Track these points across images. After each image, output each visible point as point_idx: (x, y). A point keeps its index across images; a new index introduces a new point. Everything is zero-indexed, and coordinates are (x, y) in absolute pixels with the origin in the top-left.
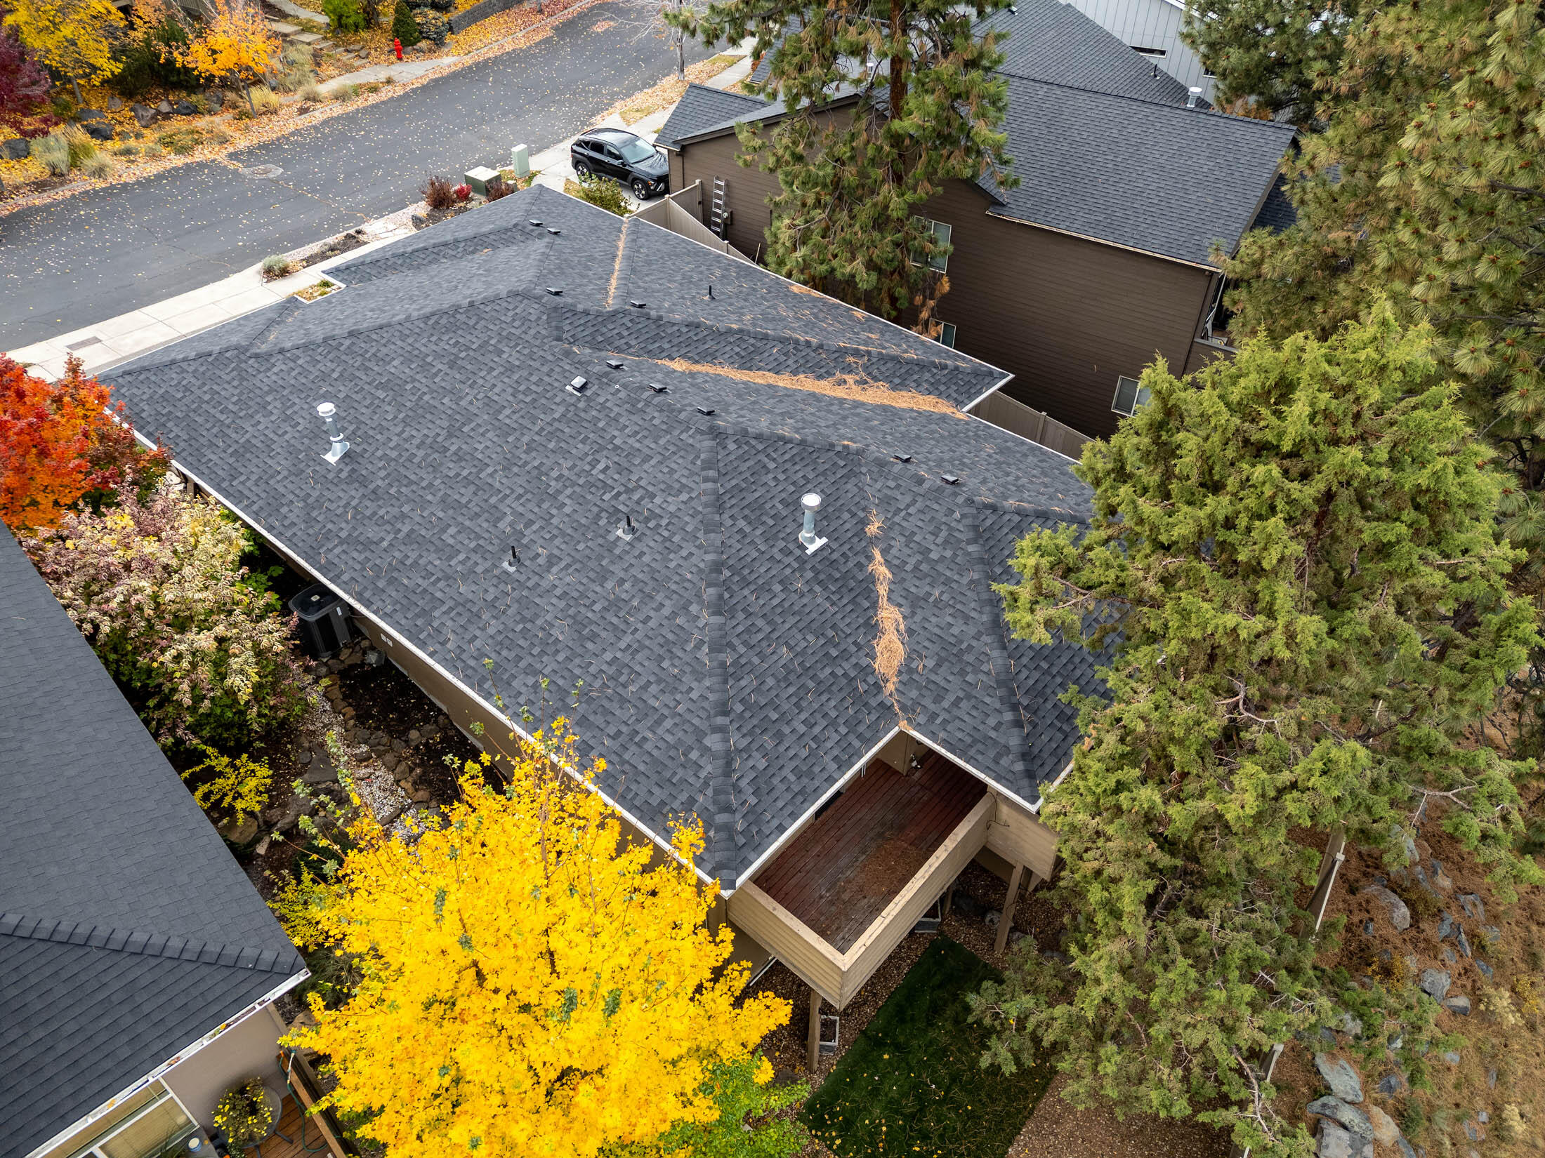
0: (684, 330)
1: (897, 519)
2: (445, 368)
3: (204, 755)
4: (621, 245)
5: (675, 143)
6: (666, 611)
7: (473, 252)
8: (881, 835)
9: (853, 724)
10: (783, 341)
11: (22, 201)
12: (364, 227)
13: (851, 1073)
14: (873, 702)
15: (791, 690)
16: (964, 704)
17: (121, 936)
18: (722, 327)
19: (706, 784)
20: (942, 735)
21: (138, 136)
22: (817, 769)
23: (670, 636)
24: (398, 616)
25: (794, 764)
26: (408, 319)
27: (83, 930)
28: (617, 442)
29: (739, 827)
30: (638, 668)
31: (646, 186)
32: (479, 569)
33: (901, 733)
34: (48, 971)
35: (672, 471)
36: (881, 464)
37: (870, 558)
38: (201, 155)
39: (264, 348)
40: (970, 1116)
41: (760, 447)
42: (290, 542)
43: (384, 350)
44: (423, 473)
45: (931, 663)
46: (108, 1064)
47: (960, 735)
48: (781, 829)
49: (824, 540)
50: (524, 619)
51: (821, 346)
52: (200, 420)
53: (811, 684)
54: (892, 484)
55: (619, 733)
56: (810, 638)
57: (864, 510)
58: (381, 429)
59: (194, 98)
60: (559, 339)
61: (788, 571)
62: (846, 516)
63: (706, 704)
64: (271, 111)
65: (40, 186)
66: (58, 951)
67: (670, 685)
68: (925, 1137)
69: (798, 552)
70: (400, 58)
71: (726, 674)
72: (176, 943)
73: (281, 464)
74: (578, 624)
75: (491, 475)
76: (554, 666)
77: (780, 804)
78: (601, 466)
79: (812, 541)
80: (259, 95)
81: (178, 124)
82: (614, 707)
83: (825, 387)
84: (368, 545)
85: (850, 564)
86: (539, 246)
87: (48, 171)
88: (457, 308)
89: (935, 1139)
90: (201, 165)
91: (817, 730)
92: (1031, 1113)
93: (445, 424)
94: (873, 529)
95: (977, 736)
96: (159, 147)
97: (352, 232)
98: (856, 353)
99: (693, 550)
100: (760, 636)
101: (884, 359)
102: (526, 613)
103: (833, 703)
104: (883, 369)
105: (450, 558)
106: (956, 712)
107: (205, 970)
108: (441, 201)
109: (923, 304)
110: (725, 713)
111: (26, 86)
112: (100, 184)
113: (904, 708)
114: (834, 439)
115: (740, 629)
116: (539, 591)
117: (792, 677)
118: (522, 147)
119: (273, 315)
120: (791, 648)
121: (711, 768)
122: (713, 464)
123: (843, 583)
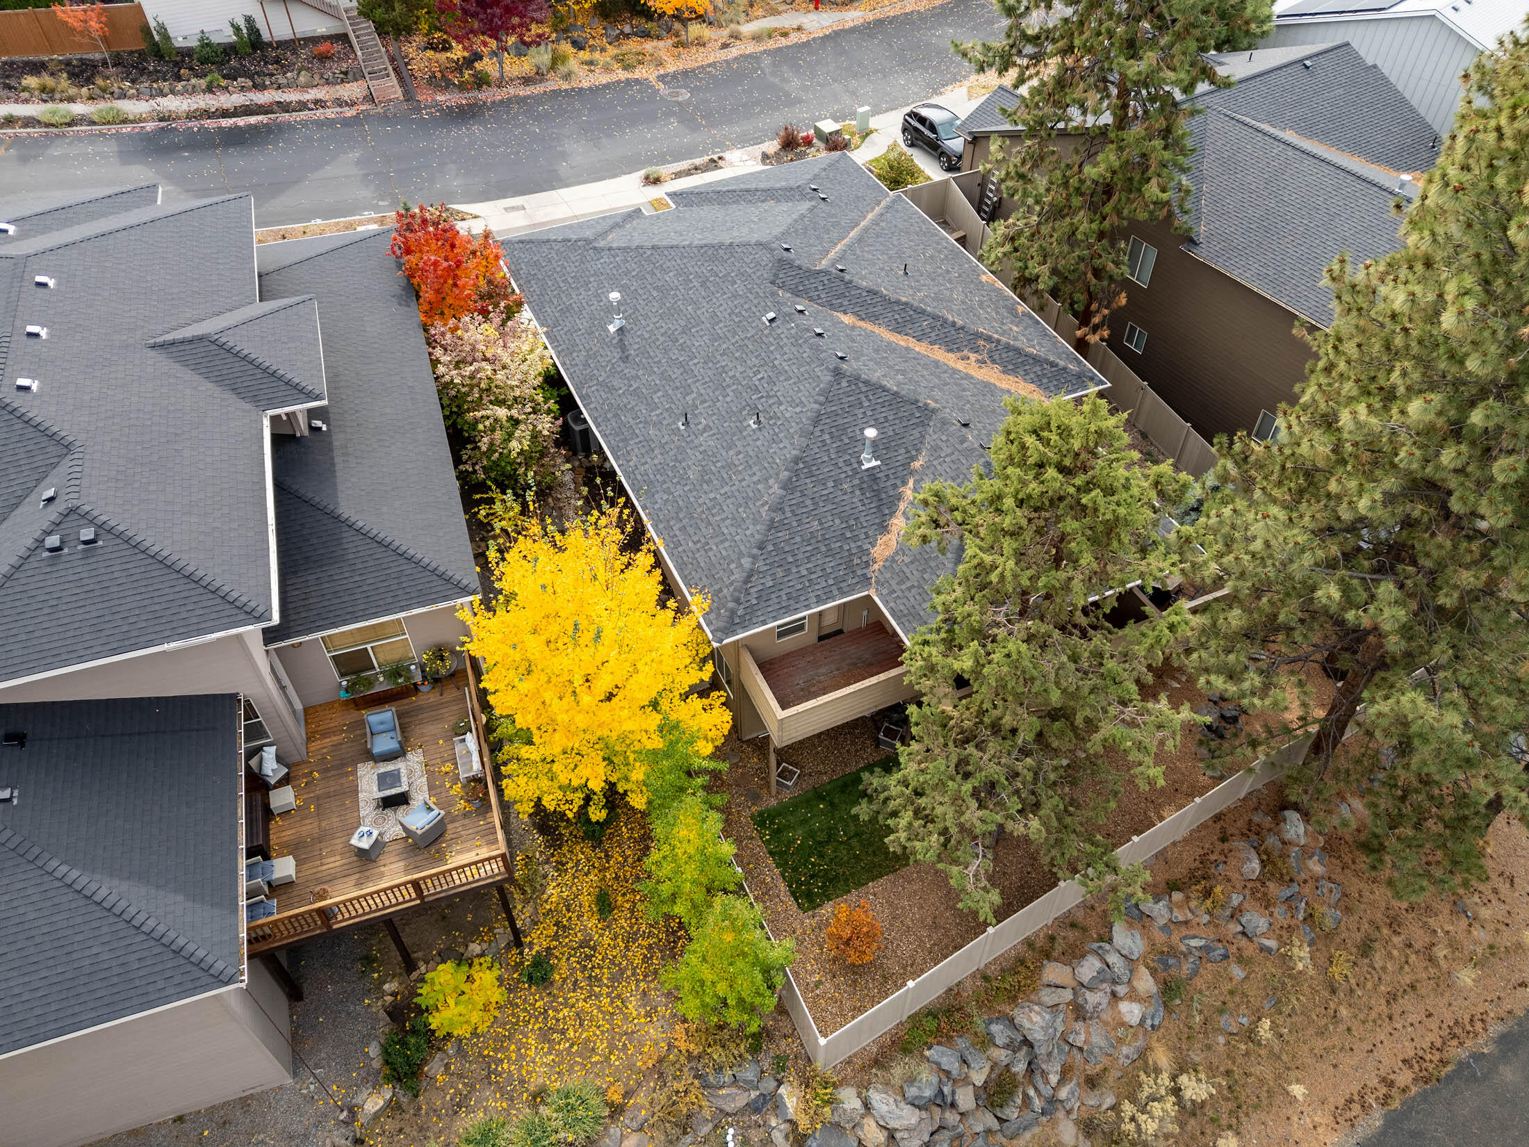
0: (865, 294)
1: (935, 463)
2: (697, 285)
3: (490, 488)
4: (870, 216)
5: (970, 133)
6: (755, 478)
7: (763, 201)
8: (855, 664)
9: (838, 581)
10: (935, 317)
11: (512, 91)
12: (727, 155)
13: (796, 806)
14: (859, 572)
15: (809, 548)
16: (914, 591)
17: (403, 548)
18: (894, 297)
19: (732, 584)
20: (892, 604)
21: (603, 50)
22: (803, 598)
23: (751, 494)
24: (611, 438)
25: (789, 590)
26: (689, 246)
27: (389, 539)
28: (776, 363)
29: (739, 613)
30: (725, 508)
31: (949, 160)
32: (665, 422)
33: (869, 596)
34: (369, 552)
35: (800, 390)
36: (944, 422)
37: (905, 483)
38: (640, 73)
39: (602, 244)
40: (856, 857)
41: (864, 389)
42: (571, 378)
43: (668, 264)
44: (657, 352)
45: (907, 560)
46: (381, 603)
47: (902, 607)
48: (764, 623)
49: (879, 463)
50: (676, 460)
51: (962, 328)
52: (550, 283)
53: (823, 549)
54: (944, 438)
55: (699, 541)
56: (837, 521)
57: (917, 450)
58: (646, 317)
59: (649, 25)
60: (773, 283)
61: (843, 476)
62: (903, 451)
63: (752, 540)
64: (700, 43)
65: (527, 81)
66: (375, 545)
67: (738, 523)
68: (821, 856)
69: (855, 465)
70: (817, 8)
71: (772, 526)
72: (426, 561)
73: (583, 324)
74: (704, 471)
75: (695, 364)
76: (681, 493)
77: (770, 609)
78: (759, 376)
79: (869, 461)
80: (695, 29)
81: (633, 45)
82: (702, 526)
83: (950, 359)
84: (611, 389)
85: (889, 483)
86: (804, 206)
87: (535, 70)
88: (721, 245)
89: (827, 860)
90: (637, 81)
91: (813, 576)
92: (895, 871)
93: (683, 323)
94: (916, 465)
95: (912, 611)
96: (613, 62)
97: (715, 157)
98: (989, 339)
99: (788, 446)
100: (805, 510)
101: (1008, 348)
102: (680, 457)
103: (832, 564)
104: (1004, 355)
105: (652, 410)
106: (907, 593)
107: (435, 578)
108: (790, 143)
109: (1098, 311)
110: (761, 548)
111: (535, 11)
112: (565, 86)
113: (877, 582)
114: (921, 398)
115: (793, 502)
116: (692, 445)
117: (813, 541)
118: (867, 108)
119: (619, 220)
120: (821, 524)
121: (738, 576)
122: (826, 393)
123: (877, 493)
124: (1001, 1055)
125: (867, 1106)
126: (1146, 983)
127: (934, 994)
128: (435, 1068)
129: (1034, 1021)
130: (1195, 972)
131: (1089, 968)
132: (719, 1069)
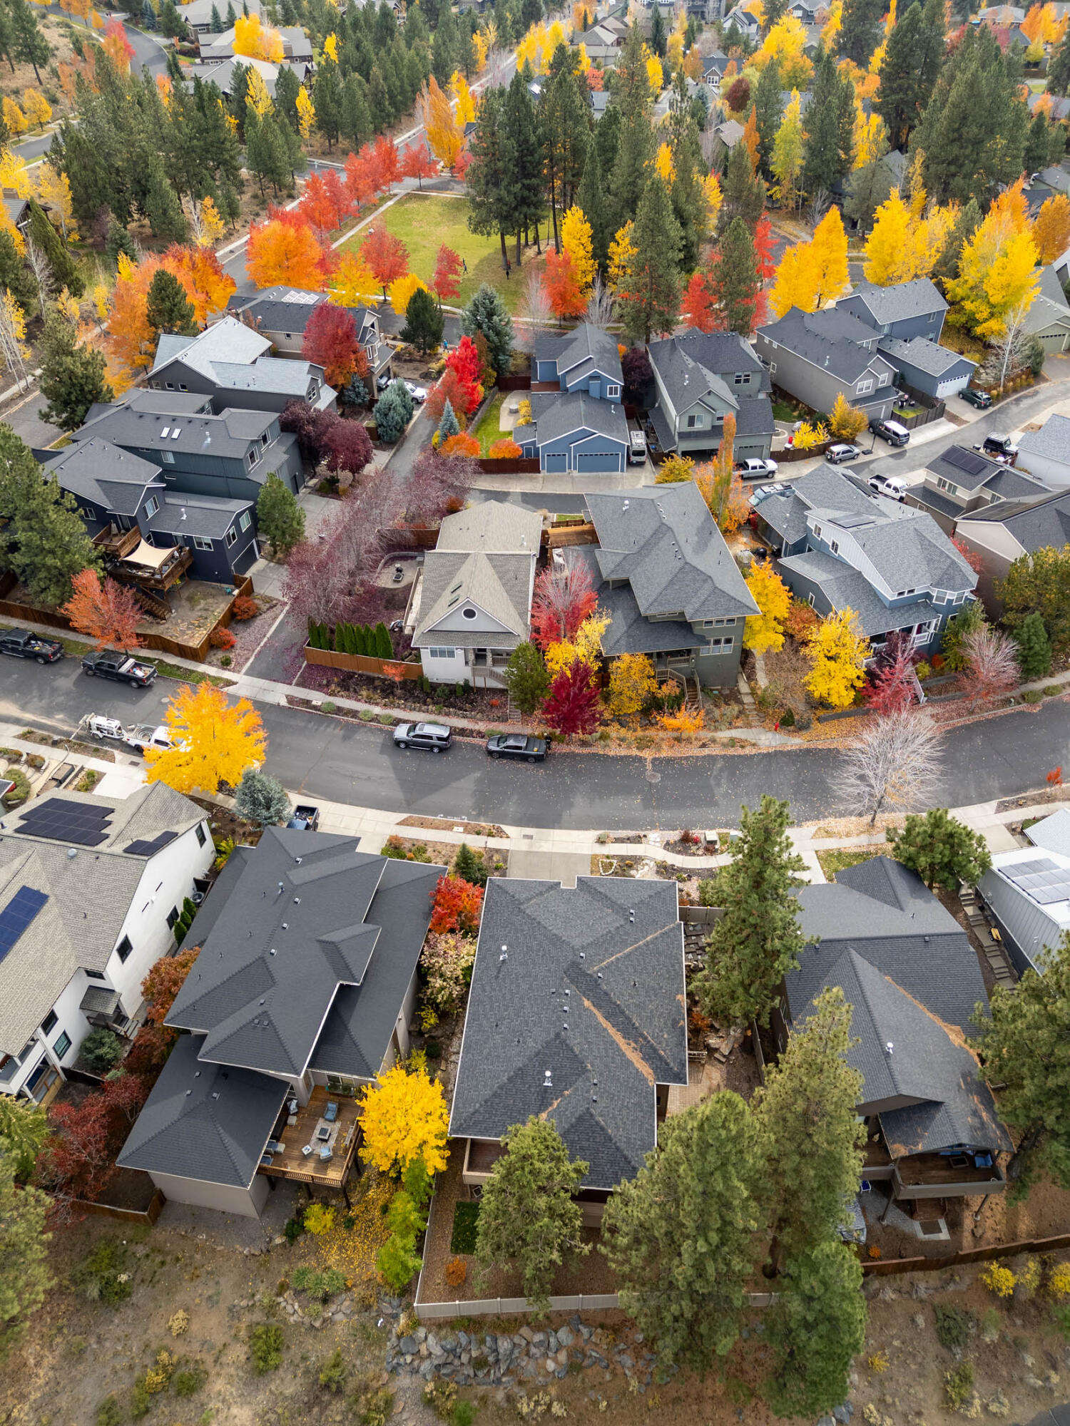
0: (602, 994)
1: (572, 1096)
2: (541, 954)
4: (649, 938)
6: (502, 1069)
12: (650, 834)
15: (504, 1111)
18: (615, 1000)
19: (468, 1112)
21: (635, 731)
23: (497, 1075)
24: (470, 1015)
30: (486, 1076)
32: (491, 1020)
35: (541, 1035)
36: (587, 1079)
37: (557, 1099)
39: (524, 907)
44: (509, 981)
49: (551, 1085)
50: (484, 1041)
51: (636, 1028)
52: (495, 917)
54: (582, 1086)
55: (469, 1085)
56: (521, 1104)
57: (570, 1086)
58: (515, 960)
60: (565, 973)
61: (534, 1084)
62: (564, 1084)
63: (485, 1097)
67: (485, 1086)
69: (541, 1082)
71: (495, 1094)
73: (493, 948)
74: (489, 1054)
75: (516, 997)
76: (477, 1059)
78: (533, 1019)
79: (548, 1082)
82: (474, 1079)
83: (621, 1042)
84: (483, 990)
85: (550, 1096)
90: (639, 759)
94: (566, 1093)
97: (643, 833)
98: (645, 1039)
99: (521, 1060)
100: (511, 1093)
101: (652, 1047)
102: (486, 1041)
104: (647, 1050)
105: (490, 1011)
108: (685, 839)
110: (486, 1102)
114: (586, 1062)
115: (509, 1087)
116: (493, 1038)
117: (507, 1108)
120: (514, 1102)
121: (471, 1110)
122: (548, 1043)
123: (543, 1098)
124: (486, 1350)
125: (426, 1338)
126: (562, 1357)
127: (475, 1312)
128: (301, 1239)
129: (504, 1345)
130: (590, 1366)
131: (539, 1337)
132: (386, 1294)
